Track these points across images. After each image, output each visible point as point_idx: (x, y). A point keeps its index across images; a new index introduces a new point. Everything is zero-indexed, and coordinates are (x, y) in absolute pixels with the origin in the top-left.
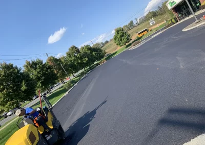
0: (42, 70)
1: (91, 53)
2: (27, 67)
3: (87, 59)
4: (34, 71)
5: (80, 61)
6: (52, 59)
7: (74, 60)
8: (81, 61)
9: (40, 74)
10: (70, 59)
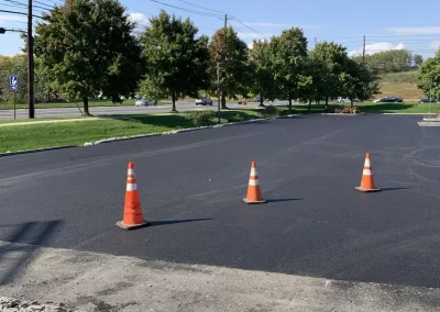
0: (183, 50)
1: (337, 70)
2: (158, 26)
3: (309, 79)
4: (165, 44)
5: (288, 77)
6: (228, 35)
7: (278, 67)
8: (292, 77)
9: (175, 56)
10: (272, 58)
